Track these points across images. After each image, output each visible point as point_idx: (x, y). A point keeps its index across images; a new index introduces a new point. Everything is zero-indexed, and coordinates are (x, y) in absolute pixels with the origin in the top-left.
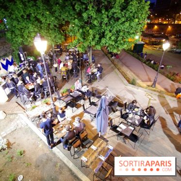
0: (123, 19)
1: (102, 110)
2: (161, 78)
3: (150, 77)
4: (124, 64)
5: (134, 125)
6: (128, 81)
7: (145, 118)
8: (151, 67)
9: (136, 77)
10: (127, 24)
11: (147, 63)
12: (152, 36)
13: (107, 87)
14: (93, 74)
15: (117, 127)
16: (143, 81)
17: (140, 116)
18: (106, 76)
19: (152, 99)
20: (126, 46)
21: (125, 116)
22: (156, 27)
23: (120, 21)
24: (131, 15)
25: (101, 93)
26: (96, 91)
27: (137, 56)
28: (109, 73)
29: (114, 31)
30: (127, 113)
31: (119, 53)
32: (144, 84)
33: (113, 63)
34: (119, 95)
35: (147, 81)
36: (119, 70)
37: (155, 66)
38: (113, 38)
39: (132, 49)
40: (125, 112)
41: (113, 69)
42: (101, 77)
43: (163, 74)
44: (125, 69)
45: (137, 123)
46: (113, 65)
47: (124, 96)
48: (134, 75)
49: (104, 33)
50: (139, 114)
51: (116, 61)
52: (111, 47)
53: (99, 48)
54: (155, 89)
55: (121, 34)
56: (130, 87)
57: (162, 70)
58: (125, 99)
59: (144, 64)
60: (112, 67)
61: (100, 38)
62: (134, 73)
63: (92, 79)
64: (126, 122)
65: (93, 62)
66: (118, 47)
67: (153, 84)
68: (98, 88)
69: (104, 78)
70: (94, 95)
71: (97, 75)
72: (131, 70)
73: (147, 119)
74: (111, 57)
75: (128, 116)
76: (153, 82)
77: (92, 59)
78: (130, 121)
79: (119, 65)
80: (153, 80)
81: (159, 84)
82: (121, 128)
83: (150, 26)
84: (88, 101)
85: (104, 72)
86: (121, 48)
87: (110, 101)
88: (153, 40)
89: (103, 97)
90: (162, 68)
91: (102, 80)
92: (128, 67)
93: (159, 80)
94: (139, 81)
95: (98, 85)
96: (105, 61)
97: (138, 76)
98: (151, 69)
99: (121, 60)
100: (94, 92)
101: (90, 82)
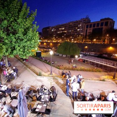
0: (26, 40)
1: (22, 100)
2: (54, 69)
3: (48, 69)
4: (32, 64)
5: (46, 102)
6: (37, 74)
7: (51, 95)
8: (47, 64)
9: (41, 71)
10: (29, 42)
11: (45, 62)
12: (44, 48)
13: (23, 82)
14: (10, 74)
15: (35, 109)
16: (45, 72)
17: (48, 95)
18: (21, 74)
19: (52, 82)
20: (31, 54)
21: (40, 98)
22: (45, 44)
23: (24, 41)
24: (30, 38)
25: (19, 87)
26: (14, 87)
27: (39, 59)
28: (23, 71)
29: (21, 46)
30: (40, 96)
31: (27, 58)
32: (46, 74)
33: (25, 65)
34: (33, 85)
35: (47, 72)
36: (29, 68)
37: (49, 63)
38: (21, 50)
39: (35, 55)
40: (39, 95)
41: (25, 69)
42: (17, 75)
43: (54, 66)
44: (33, 67)
45: (48, 100)
46: (25, 66)
47: (36, 84)
48: (40, 70)
49: (14, 47)
50: (47, 94)
51: (27, 63)
52: (21, 55)
53: (12, 56)
54: (52, 75)
55: (26, 48)
56: (39, 78)
57: (53, 65)
58: (37, 86)
59: (44, 63)
60: (25, 68)
61: (12, 50)
62: (39, 69)
63: (10, 78)
64: (41, 103)
65: (9, 66)
66: (26, 55)
67: (51, 73)
68: (17, 84)
69: (20, 76)
70: (13, 90)
71: (14, 75)
72: (37, 67)
73: (52, 95)
74: (23, 61)
75: (41, 98)
76: (50, 72)
77: (8, 64)
78: (43, 100)
79: (29, 65)
80: (50, 70)
81: (53, 72)
82: (38, 109)
83: (42, 43)
84: (9, 97)
85: (19, 71)
86: (28, 55)
87: (27, 91)
88: (45, 50)
89: (20, 90)
90: (53, 63)
91: (19, 78)
92: (35, 65)
93: (53, 70)
94: (43, 73)
95: (16, 82)
96: (19, 64)
97: (42, 70)
98: (48, 65)
99: (30, 62)
100: (13, 88)
101: (9, 81)
